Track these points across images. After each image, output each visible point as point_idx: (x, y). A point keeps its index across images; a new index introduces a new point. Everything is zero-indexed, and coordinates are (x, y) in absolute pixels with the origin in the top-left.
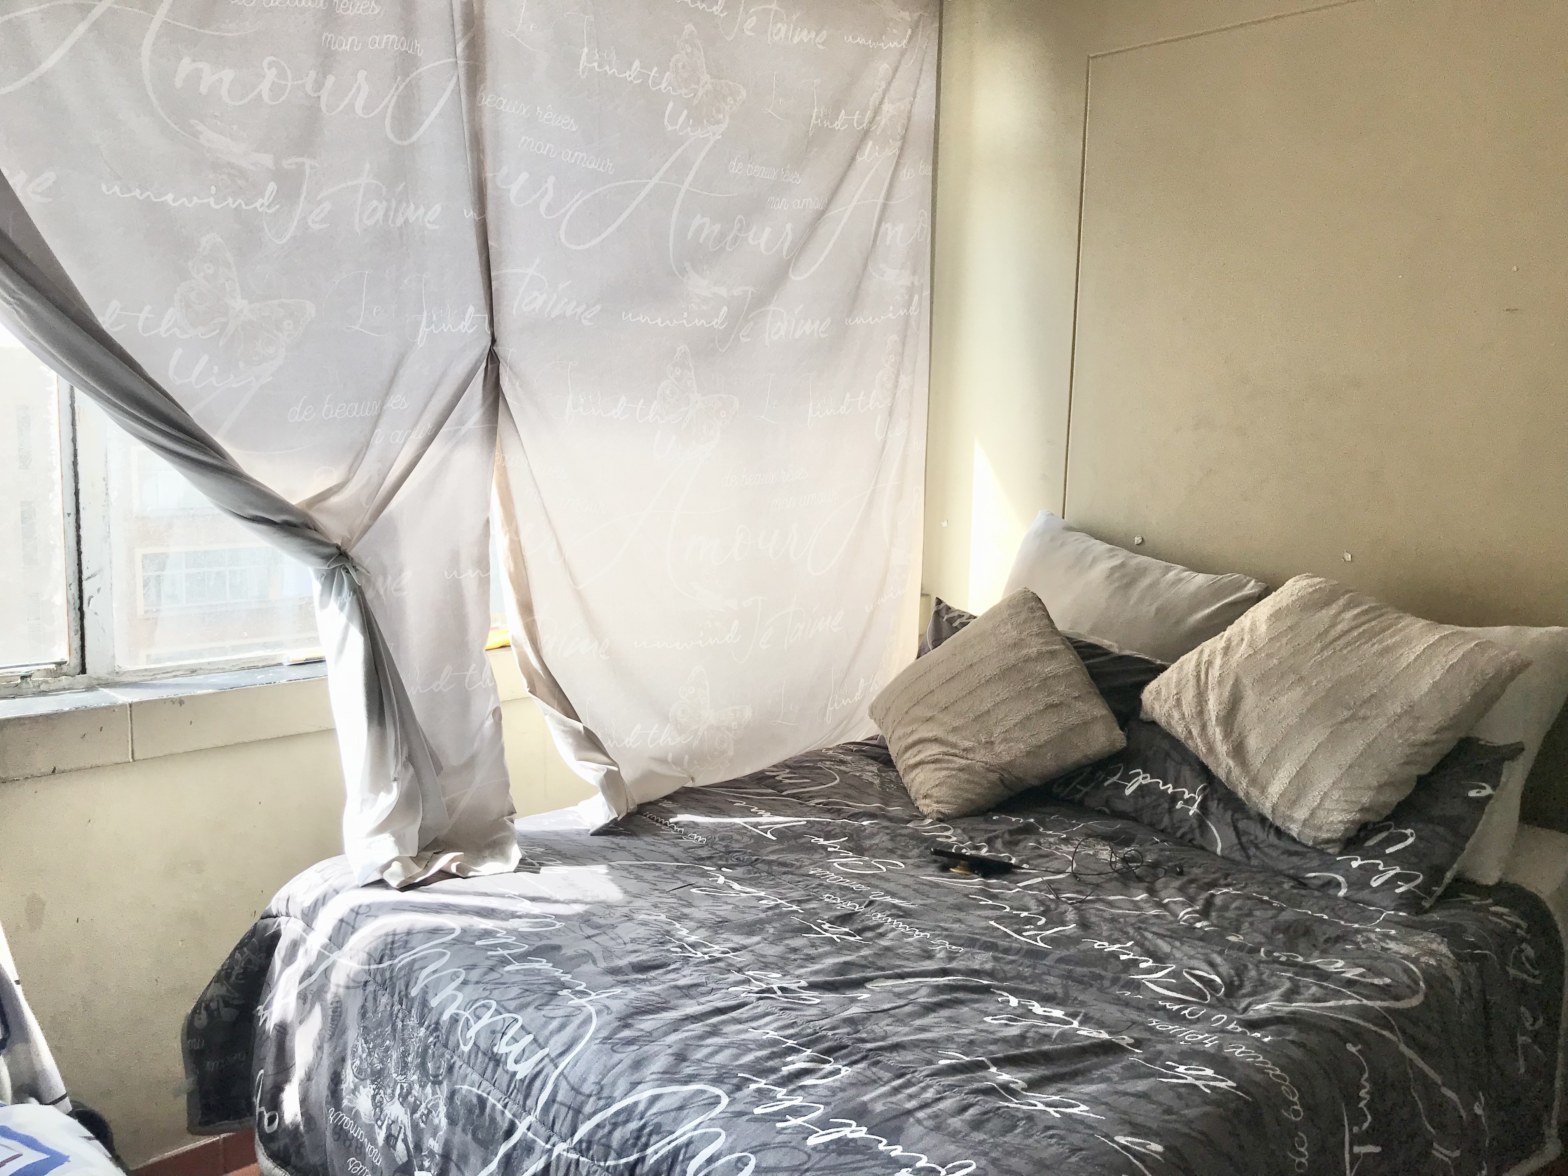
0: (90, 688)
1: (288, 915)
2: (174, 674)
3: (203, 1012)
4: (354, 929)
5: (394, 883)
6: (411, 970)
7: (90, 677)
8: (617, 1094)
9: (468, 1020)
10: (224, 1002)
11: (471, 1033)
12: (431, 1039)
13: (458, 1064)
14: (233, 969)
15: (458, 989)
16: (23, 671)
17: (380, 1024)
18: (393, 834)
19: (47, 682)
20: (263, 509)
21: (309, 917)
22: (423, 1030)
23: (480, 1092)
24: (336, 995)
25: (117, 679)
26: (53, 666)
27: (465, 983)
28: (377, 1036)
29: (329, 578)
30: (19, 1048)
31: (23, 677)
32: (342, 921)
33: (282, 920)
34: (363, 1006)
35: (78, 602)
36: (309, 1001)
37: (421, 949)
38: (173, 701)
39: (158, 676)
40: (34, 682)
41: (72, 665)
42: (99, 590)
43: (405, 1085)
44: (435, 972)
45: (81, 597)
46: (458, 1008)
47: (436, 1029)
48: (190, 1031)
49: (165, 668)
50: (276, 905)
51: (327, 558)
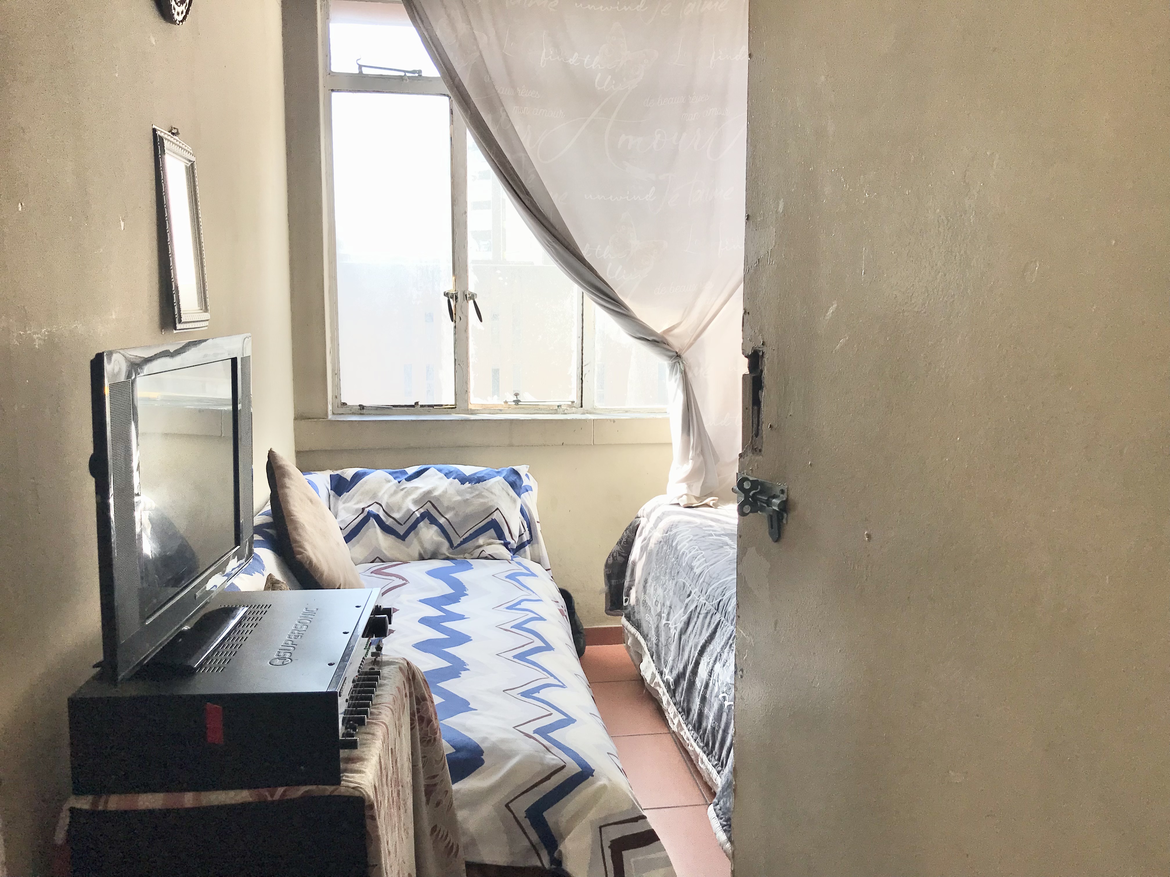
0: (583, 414)
1: (643, 517)
2: (618, 412)
3: (611, 557)
4: (661, 520)
5: (682, 504)
6: (675, 535)
7: (584, 409)
8: (722, 578)
9: (687, 553)
10: (619, 553)
11: (687, 559)
12: (675, 562)
13: (681, 571)
14: (622, 539)
15: (688, 542)
16: (558, 404)
17: (662, 558)
18: (687, 484)
19: (567, 409)
20: (643, 334)
21: (648, 516)
22: (674, 559)
23: (684, 581)
24: (651, 547)
25: (594, 412)
26: (570, 403)
27: (691, 540)
28: (660, 563)
29: (673, 367)
30: (536, 546)
31: (558, 406)
32: (658, 517)
33: (641, 519)
34: (658, 550)
35: (581, 376)
36: (643, 551)
37: (680, 528)
38: (610, 420)
39: (611, 412)
40: (562, 409)
41: (577, 403)
42: (589, 371)
43: (664, 581)
44: (682, 536)
45: (582, 374)
46: (685, 549)
47: (677, 558)
48: (607, 565)
49: (615, 409)
50: (640, 513)
51: (671, 357)
